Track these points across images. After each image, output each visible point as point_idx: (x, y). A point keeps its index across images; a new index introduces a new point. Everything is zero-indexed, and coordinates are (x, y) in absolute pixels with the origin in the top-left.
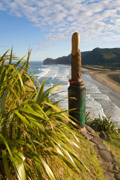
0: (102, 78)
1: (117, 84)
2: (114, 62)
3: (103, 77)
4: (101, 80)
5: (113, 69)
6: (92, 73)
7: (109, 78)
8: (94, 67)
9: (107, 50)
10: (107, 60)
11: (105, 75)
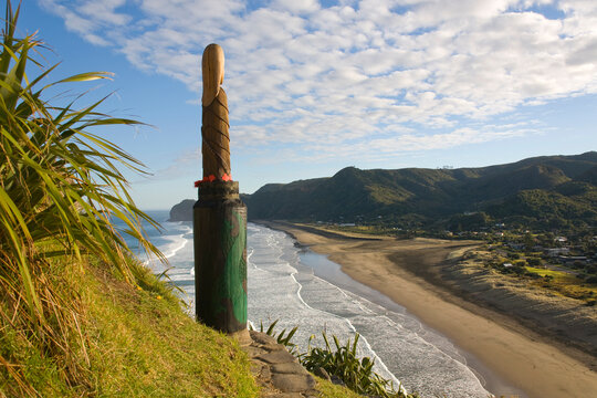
0: (369, 264)
1: (420, 284)
2: (405, 213)
3: (371, 262)
4: (368, 272)
5: (405, 236)
6: (336, 247)
7: (391, 264)
8: (341, 229)
9: (380, 176)
10: (381, 205)
11: (380, 255)
